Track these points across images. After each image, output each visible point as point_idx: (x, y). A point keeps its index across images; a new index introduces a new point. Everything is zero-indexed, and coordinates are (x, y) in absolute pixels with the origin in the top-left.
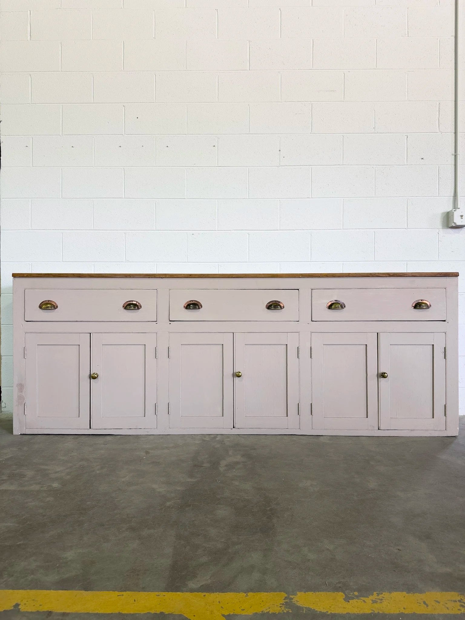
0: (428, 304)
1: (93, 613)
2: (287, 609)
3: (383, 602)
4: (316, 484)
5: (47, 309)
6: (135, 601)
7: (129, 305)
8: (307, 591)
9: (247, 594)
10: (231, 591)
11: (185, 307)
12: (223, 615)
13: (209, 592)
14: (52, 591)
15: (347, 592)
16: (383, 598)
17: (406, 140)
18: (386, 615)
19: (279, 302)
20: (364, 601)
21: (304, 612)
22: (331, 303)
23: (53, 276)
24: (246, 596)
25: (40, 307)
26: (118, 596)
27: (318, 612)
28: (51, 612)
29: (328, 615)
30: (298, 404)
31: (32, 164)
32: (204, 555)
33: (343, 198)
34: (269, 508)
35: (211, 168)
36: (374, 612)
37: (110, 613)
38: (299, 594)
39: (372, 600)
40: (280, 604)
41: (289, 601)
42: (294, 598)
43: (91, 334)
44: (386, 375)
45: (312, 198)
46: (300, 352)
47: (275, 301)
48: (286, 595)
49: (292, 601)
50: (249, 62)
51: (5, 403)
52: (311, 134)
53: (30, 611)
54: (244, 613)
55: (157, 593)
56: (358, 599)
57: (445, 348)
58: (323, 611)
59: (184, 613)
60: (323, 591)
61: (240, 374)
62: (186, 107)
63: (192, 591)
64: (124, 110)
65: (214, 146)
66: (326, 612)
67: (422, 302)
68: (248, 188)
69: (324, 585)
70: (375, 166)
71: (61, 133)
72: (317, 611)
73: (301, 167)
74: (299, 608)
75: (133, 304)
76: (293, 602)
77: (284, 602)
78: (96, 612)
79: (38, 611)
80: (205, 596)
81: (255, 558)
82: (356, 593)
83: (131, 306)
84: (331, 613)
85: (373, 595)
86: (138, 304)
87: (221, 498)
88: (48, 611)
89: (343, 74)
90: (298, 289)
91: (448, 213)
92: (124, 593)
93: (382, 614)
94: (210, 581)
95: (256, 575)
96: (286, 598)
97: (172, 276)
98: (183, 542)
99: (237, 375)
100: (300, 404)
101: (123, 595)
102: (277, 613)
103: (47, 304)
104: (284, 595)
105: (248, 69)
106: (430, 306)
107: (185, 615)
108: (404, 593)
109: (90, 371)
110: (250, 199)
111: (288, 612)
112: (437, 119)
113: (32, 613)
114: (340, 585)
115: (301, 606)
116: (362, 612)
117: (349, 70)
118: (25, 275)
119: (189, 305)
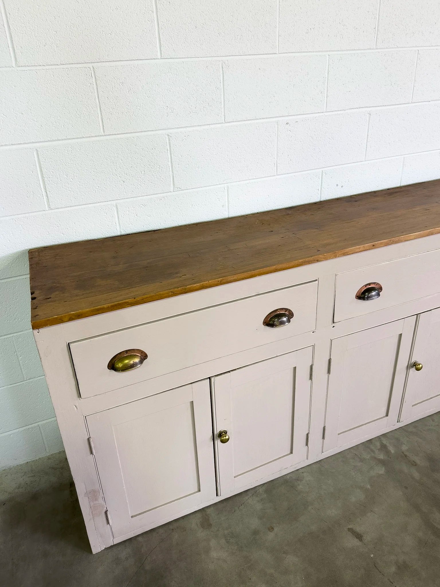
25: (111, 367)
61: (421, 366)
99: (418, 367)
109: (213, 430)
118: (66, 319)
119: (364, 293)
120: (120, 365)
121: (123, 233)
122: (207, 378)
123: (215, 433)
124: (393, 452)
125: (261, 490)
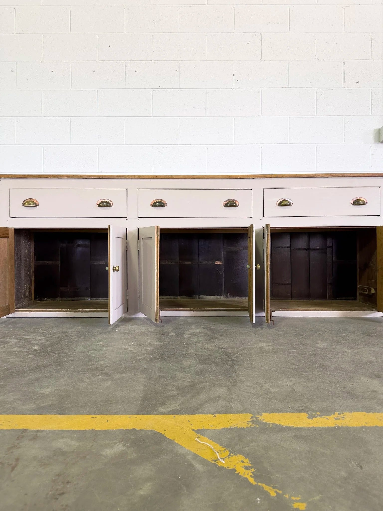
0: (365, 201)
1: (67, 430)
2: (254, 425)
3: (345, 419)
4: (270, 345)
5: (29, 206)
6: (108, 421)
7: (102, 202)
8: (271, 412)
9: (215, 415)
10: (199, 413)
11: (151, 205)
12: (193, 430)
13: (179, 415)
14: (28, 415)
15: (309, 412)
16: (344, 416)
17: (343, 66)
18: (350, 428)
19: (235, 200)
20: (327, 418)
21: (271, 426)
22: (280, 201)
23: (34, 177)
24: (214, 417)
25: (24, 205)
26: (92, 418)
27: (285, 427)
28: (26, 429)
29: (295, 428)
31: (17, 87)
32: (172, 390)
33: (289, 116)
34: (230, 359)
35: (174, 89)
36: (337, 426)
37: (84, 430)
38: (264, 414)
39: (335, 418)
40: (247, 421)
41: (255, 420)
42: (260, 417)
45: (262, 116)
47: (231, 200)
48: (252, 416)
49: (258, 420)
52: (261, 61)
53: (6, 429)
54: (213, 428)
55: (129, 416)
56: (321, 417)
58: (288, 426)
59: (155, 429)
60: (287, 412)
62: (152, 36)
63: (162, 414)
64: (97, 39)
65: (177, 71)
66: (292, 426)
67: (359, 199)
68: (206, 107)
69: (288, 408)
70: (317, 89)
71: (42, 60)
72: (283, 426)
73: (252, 89)
74: (265, 424)
75: (105, 202)
76: (260, 420)
77: (251, 420)
78: (70, 429)
79: (13, 429)
80: (175, 417)
81: (221, 391)
82: (319, 413)
83: (104, 204)
84: (296, 427)
85: (334, 414)
86: (109, 202)
87: (186, 354)
88: (23, 429)
89: (289, 9)
90: (252, 189)
91: (379, 129)
92: (97, 416)
93: (346, 427)
94: (179, 407)
95: (222, 403)
96: (252, 417)
97: (140, 177)
98: (152, 382)
101: (96, 417)
102: (245, 428)
103: (29, 201)
104: (250, 415)
105: (206, 4)
106: (367, 203)
107: (156, 430)
108: (364, 413)
110: (208, 116)
111: (255, 427)
112: (370, 47)
113: (7, 430)
114: (302, 408)
115: (268, 422)
116: (326, 426)
117: (294, 5)
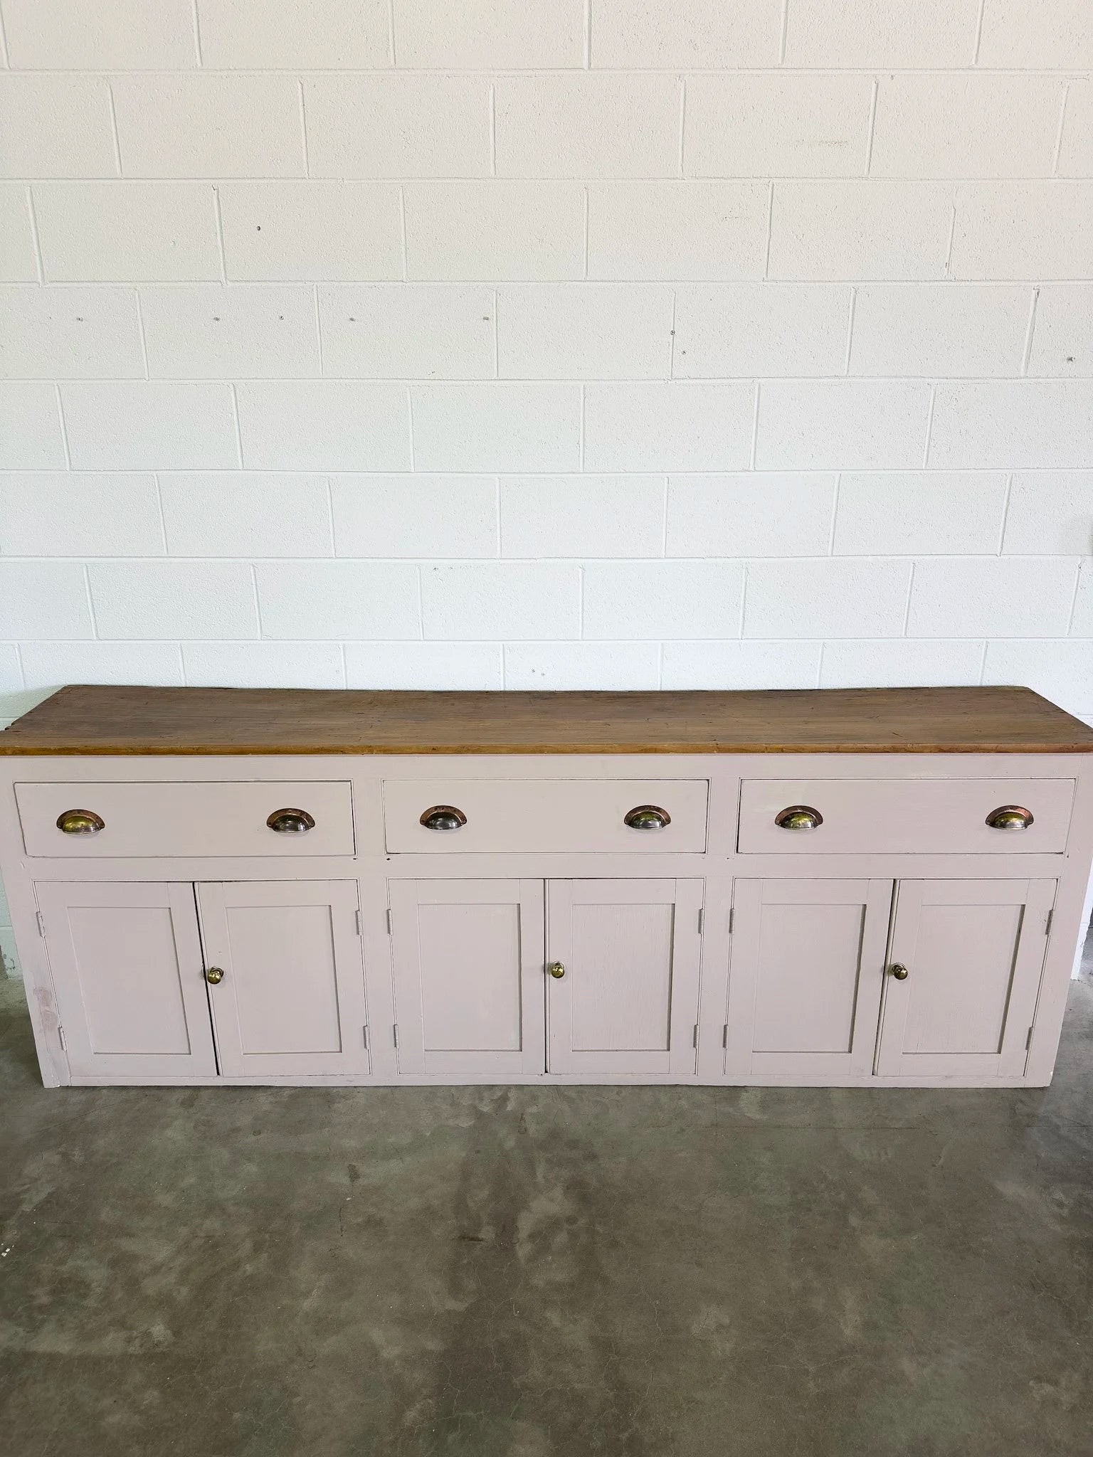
5: (77, 831)
7: (284, 818)
11: (422, 822)
17: (1032, 303)
19: (659, 809)
25: (61, 826)
30: (695, 1026)
33: (840, 472)
35: (479, 383)
43: (196, 884)
44: (904, 972)
45: (755, 471)
46: (705, 922)
47: (648, 807)
50: (590, 40)
51: (12, 960)
52: (765, 284)
57: (1051, 913)
61: (561, 970)
62: (401, 192)
64: (216, 202)
65: (485, 317)
67: (1012, 811)
68: (581, 443)
70: (937, 381)
71: (40, 277)
73: (730, 379)
75: (293, 816)
83: (288, 820)
86: (304, 818)
87: (522, 1389)
89: (874, 86)
90: (708, 780)
99: (555, 971)
100: (698, 1027)
103: (78, 818)
105: (585, 66)
106: (1031, 820)
109: (203, 962)
110: (587, 473)
117: (893, 73)
118: (9, 752)
119: (435, 817)
120: (70, 825)
121: (189, 685)
122: (191, 882)
123: (206, 968)
124: (509, 1108)
125: (287, 1092)
